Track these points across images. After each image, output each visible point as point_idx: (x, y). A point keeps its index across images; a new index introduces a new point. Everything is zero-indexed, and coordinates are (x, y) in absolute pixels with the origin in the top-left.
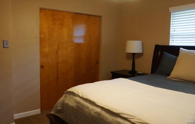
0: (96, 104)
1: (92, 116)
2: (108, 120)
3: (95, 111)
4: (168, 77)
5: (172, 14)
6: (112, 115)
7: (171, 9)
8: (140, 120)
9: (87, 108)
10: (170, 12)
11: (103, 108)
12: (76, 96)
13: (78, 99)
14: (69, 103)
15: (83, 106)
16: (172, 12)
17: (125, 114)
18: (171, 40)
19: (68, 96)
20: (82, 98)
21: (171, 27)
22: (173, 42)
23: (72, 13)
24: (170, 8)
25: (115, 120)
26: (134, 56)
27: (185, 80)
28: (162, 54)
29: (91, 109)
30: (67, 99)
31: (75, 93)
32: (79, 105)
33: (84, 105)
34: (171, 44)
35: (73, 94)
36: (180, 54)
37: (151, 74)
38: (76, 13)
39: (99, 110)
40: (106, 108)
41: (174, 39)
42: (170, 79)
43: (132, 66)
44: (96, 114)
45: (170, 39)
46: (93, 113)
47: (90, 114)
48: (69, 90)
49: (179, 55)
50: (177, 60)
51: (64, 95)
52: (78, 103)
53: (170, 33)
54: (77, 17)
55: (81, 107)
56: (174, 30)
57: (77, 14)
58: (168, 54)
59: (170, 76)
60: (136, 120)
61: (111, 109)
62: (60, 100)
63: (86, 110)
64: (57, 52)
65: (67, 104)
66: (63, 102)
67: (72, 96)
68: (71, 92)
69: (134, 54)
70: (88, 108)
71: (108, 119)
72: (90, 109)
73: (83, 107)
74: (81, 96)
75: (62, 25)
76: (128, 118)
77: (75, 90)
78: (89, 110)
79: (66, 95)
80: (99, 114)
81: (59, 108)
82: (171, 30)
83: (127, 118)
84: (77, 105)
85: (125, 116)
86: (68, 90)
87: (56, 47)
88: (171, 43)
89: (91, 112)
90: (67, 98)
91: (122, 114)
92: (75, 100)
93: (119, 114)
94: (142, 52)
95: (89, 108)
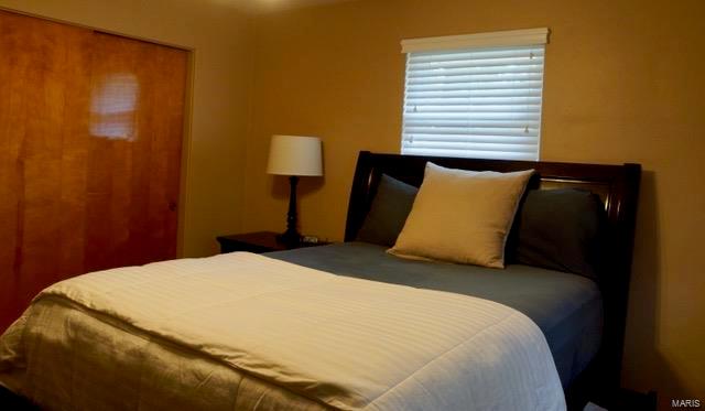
0: (135, 324)
1: (120, 365)
2: (167, 370)
3: (130, 347)
4: (389, 251)
5: (409, 59)
6: (180, 355)
7: (406, 45)
8: (256, 358)
9: (102, 342)
10: (403, 52)
11: (153, 336)
12: (71, 307)
13: (77, 315)
14: (44, 333)
15: (92, 338)
16: (409, 54)
17: (219, 347)
18: (406, 140)
19: (44, 310)
20: (92, 312)
21: (406, 100)
22: (412, 146)
23: (83, 30)
24: (404, 42)
25: (188, 367)
26: (295, 187)
27: (433, 258)
28: (377, 180)
29: (119, 343)
30: (39, 319)
31: (69, 296)
32: (80, 334)
33: (97, 334)
34: (405, 151)
35: (63, 301)
36: (425, 180)
37: (346, 241)
38: (97, 32)
39: (140, 343)
40: (164, 333)
41: (415, 136)
42: (393, 258)
43: (289, 220)
44: (132, 358)
45: (404, 135)
46: (121, 355)
47: (113, 359)
48: (49, 290)
49: (421, 182)
50: (416, 199)
51: (30, 307)
52: (76, 327)
53: (402, 117)
54: (102, 46)
55: (85, 339)
56: (413, 107)
57: (103, 37)
58: (395, 181)
59: (394, 248)
60: (248, 359)
61: (178, 337)
62: (12, 328)
63: (103, 347)
64: (20, 164)
65: (39, 338)
66: (26, 330)
67: (56, 308)
68: (54, 295)
69: (294, 180)
70: (107, 340)
71: (166, 367)
72: (114, 343)
73: (91, 341)
74: (88, 306)
75: (43, 68)
76: (226, 357)
77: (69, 287)
78: (112, 346)
79: (38, 306)
80: (140, 355)
81: (7, 357)
82: (405, 107)
83: (221, 356)
84: (72, 334)
85: (218, 352)
86: (45, 290)
87: (17, 146)
88: (407, 147)
89: (117, 351)
90: (41, 315)
91: (209, 346)
92: (66, 322)
93: (201, 346)
94: (320, 175)
95: (111, 341)
